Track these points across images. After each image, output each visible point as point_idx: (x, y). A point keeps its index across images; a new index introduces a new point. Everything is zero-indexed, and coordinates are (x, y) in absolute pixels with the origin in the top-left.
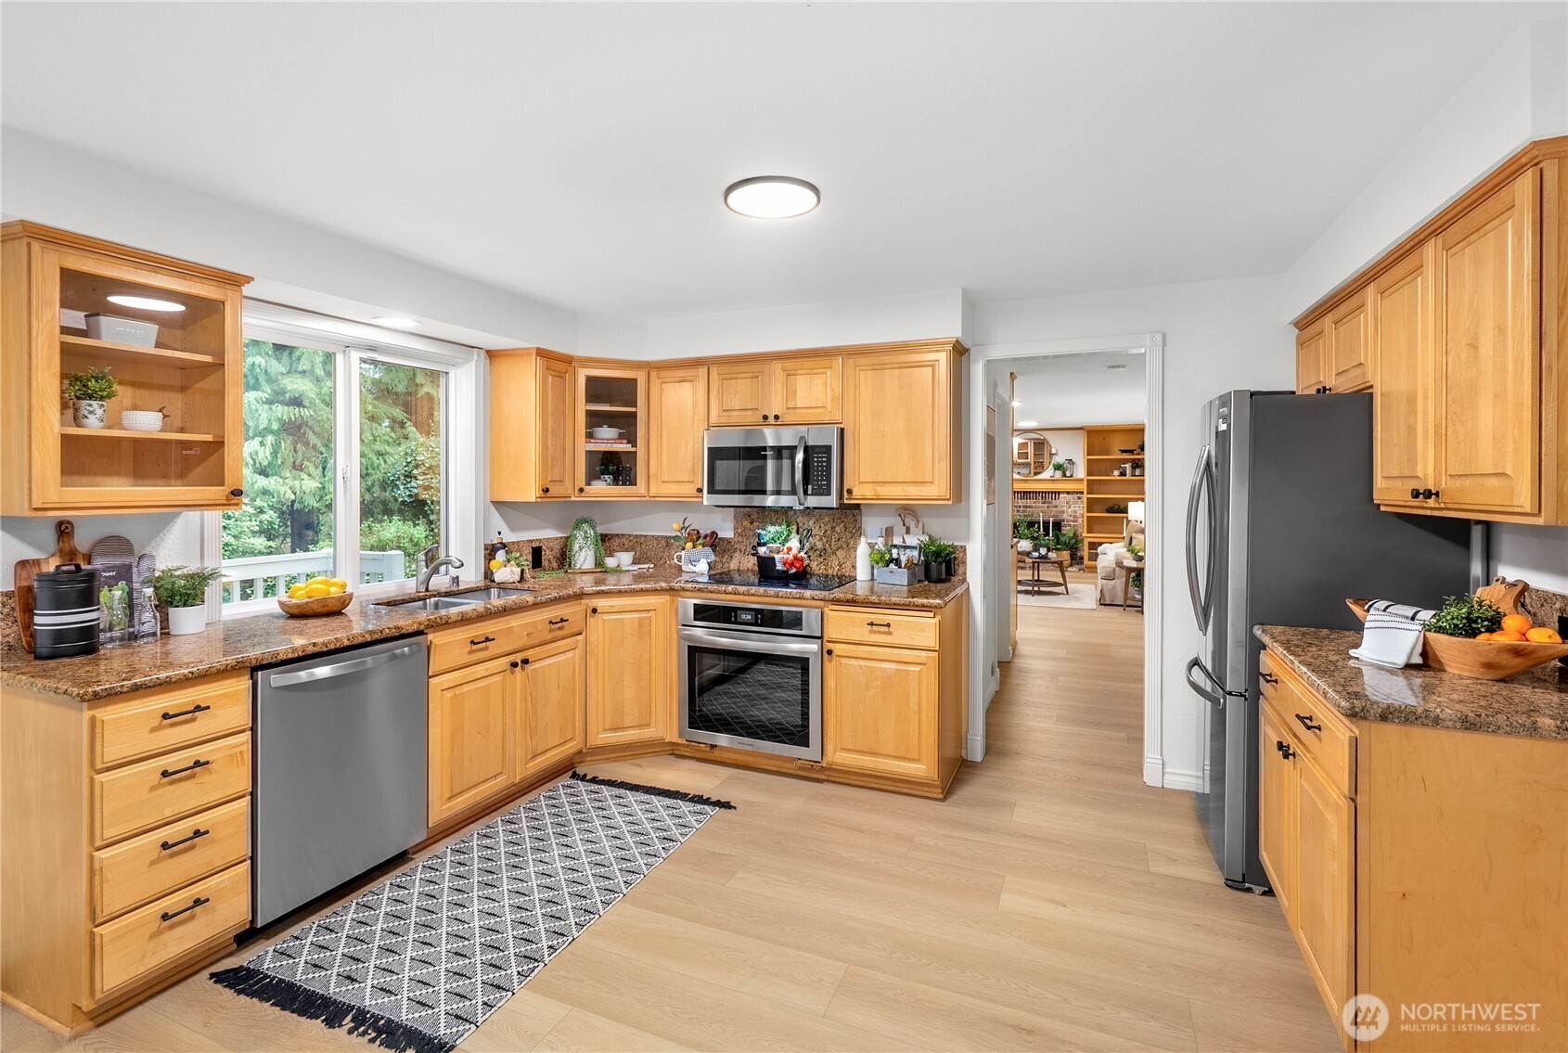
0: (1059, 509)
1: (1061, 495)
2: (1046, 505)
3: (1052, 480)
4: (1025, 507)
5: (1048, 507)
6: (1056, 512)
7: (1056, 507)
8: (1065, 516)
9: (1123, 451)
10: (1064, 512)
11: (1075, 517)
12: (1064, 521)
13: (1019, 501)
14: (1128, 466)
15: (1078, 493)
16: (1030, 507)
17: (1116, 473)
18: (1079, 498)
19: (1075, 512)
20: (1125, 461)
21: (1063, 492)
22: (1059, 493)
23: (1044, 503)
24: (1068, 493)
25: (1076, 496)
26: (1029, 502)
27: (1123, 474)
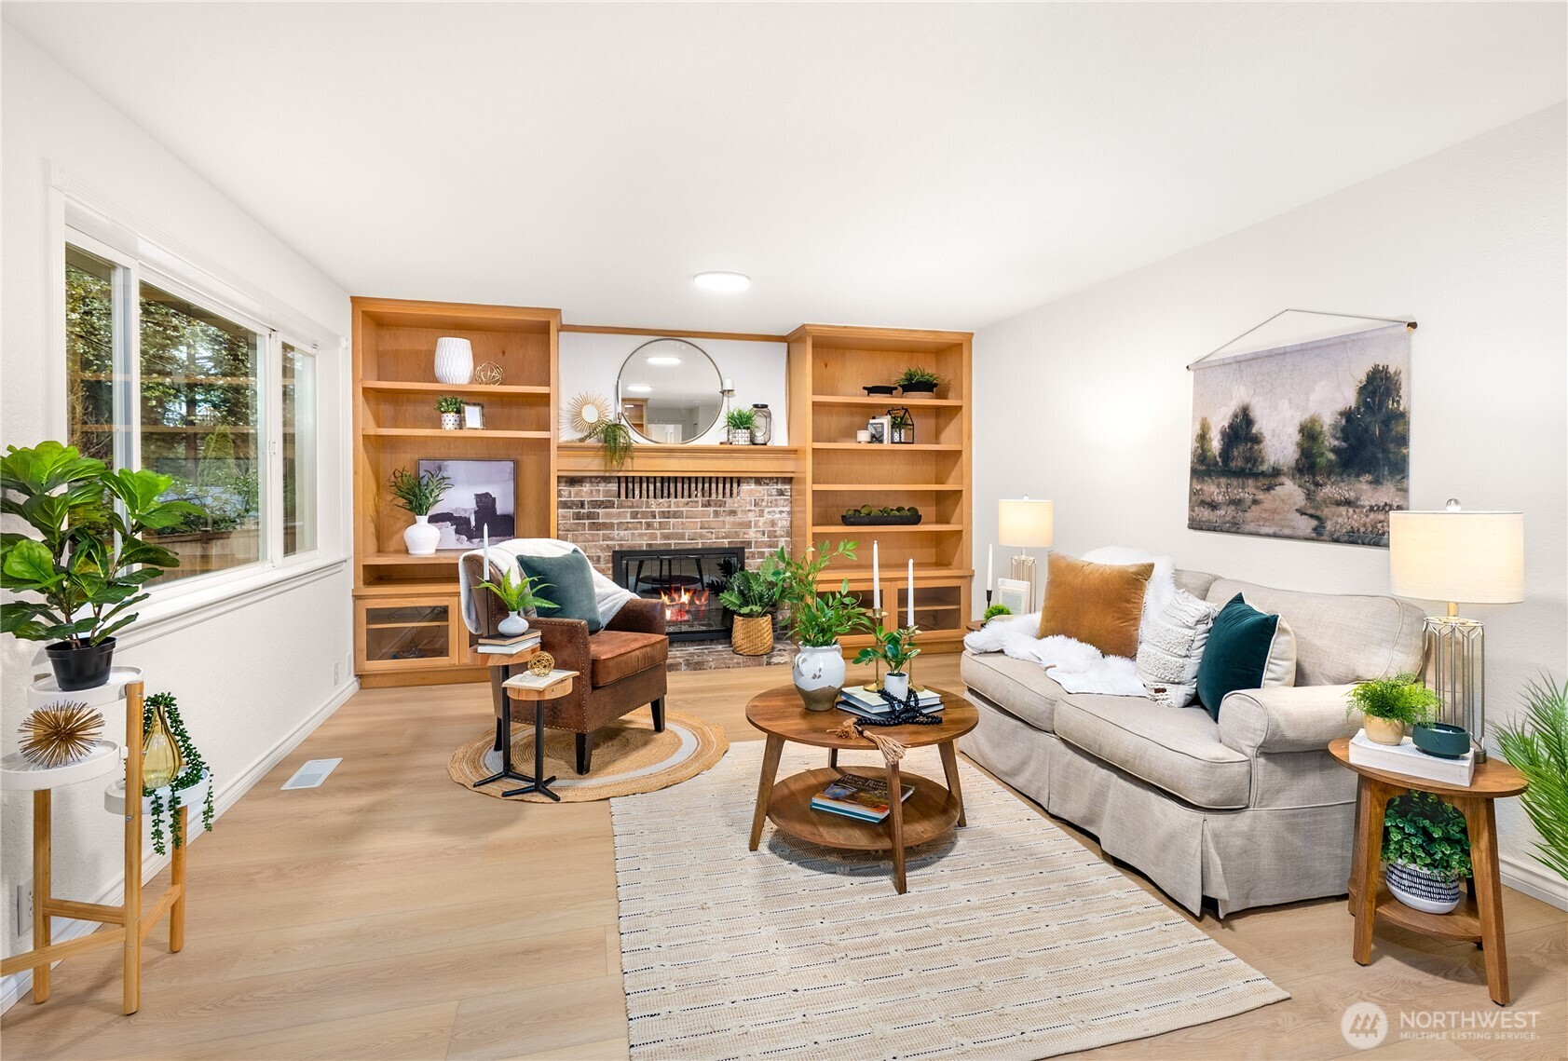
0: (740, 517)
1: (745, 487)
2: (711, 509)
3: (726, 451)
4: (665, 515)
5: (716, 514)
6: (734, 524)
7: (733, 513)
8: (752, 535)
9: (872, 390)
10: (748, 525)
11: (772, 534)
12: (749, 544)
13: (652, 500)
14: (886, 421)
15: (777, 480)
16: (676, 515)
17: (863, 436)
18: (781, 493)
19: (773, 523)
20: (873, 411)
21: (748, 480)
22: (739, 481)
23: (708, 504)
24: (758, 481)
25: (774, 488)
26: (674, 504)
27: (876, 438)
